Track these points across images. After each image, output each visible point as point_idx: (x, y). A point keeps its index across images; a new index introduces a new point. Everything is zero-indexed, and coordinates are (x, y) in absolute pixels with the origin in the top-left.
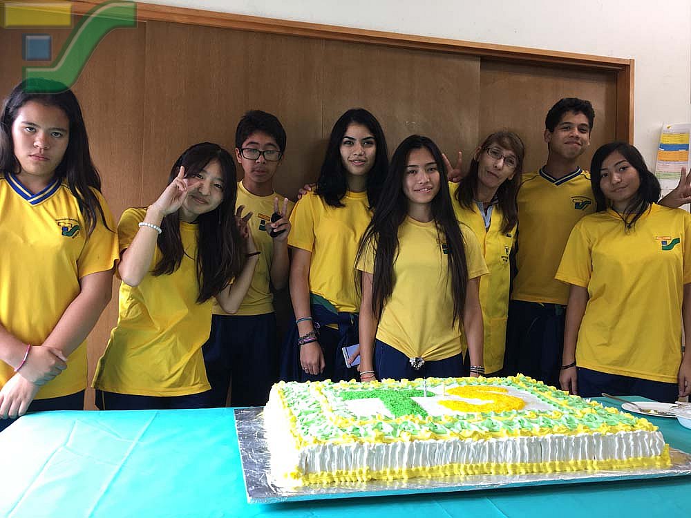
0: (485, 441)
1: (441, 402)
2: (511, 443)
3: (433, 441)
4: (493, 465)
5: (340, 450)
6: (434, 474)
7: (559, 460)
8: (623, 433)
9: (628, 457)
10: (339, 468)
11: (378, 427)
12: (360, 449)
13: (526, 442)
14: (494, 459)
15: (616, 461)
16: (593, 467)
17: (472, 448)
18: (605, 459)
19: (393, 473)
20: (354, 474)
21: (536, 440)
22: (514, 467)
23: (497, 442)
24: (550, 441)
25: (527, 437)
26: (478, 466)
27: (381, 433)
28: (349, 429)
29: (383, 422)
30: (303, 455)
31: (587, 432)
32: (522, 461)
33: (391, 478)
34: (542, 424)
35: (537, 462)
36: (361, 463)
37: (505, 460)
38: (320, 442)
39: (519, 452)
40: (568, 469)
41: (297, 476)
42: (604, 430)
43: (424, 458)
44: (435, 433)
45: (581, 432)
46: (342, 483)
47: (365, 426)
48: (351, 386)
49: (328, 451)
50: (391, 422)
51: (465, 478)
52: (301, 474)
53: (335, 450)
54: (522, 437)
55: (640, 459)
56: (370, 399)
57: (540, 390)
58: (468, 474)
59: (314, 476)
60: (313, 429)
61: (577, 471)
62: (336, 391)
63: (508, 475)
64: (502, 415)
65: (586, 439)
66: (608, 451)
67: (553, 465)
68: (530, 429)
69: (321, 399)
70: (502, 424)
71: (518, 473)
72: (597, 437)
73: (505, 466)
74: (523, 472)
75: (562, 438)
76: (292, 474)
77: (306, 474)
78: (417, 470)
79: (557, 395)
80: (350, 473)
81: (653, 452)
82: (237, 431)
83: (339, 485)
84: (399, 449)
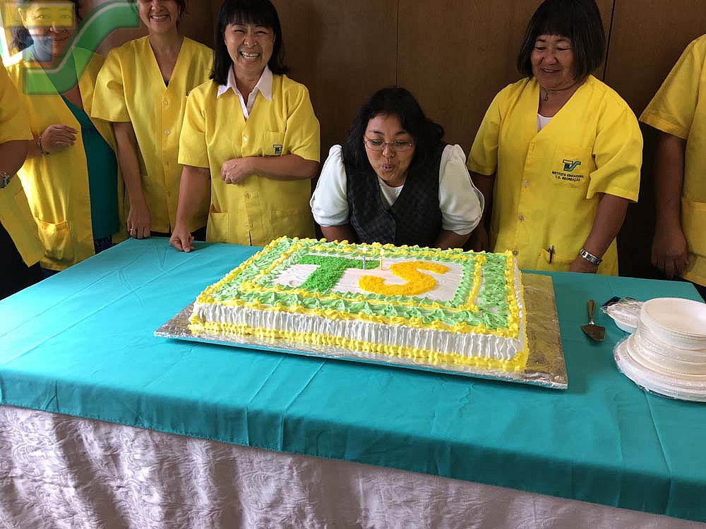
6: (296, 338)
8: (473, 334)
9: (474, 356)
18: (450, 351)
19: (265, 331)
24: (396, 330)
30: (201, 309)
36: (242, 321)
39: (367, 334)
41: (196, 323)
52: (199, 322)
53: (223, 308)
59: (208, 324)
77: (203, 322)
83: (225, 334)
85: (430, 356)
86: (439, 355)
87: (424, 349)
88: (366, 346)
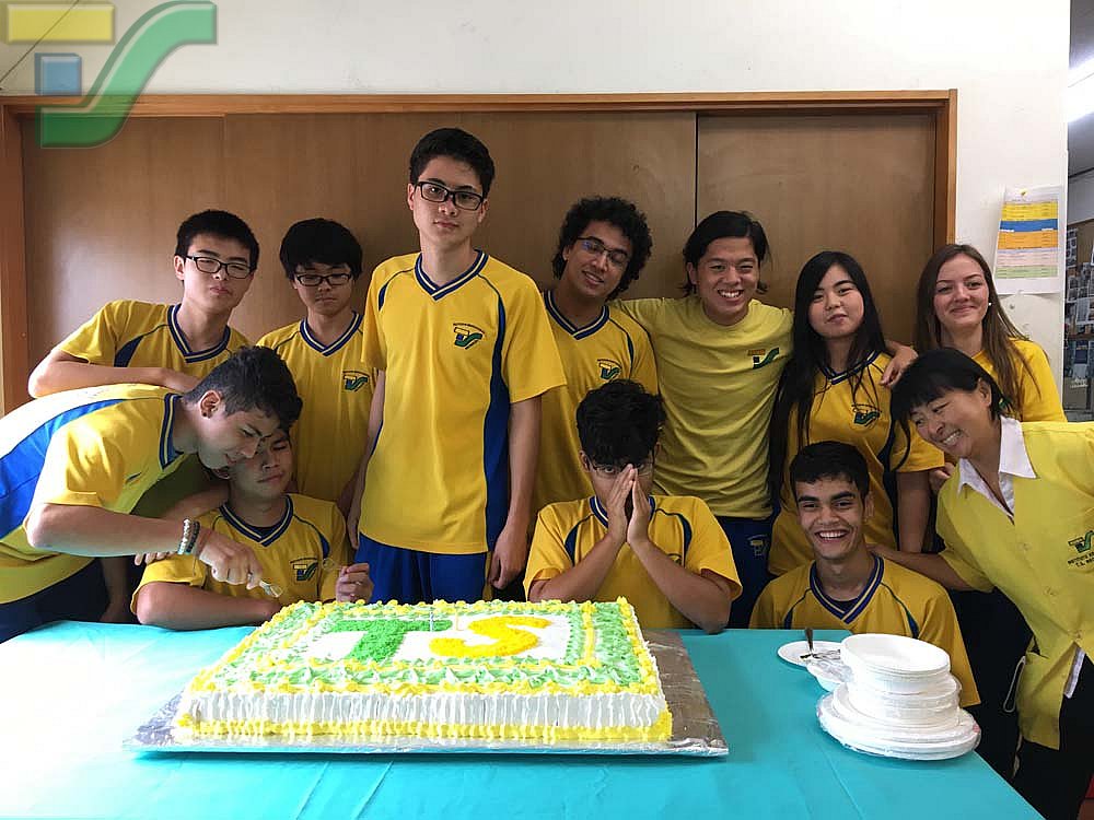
8: (600, 694)
15: (586, 729)
17: (396, 705)
18: (572, 726)
19: (296, 726)
22: (445, 728)
24: (495, 700)
26: (401, 725)
30: (195, 702)
32: (458, 721)
33: (292, 731)
35: (476, 724)
36: (260, 713)
39: (453, 712)
43: (336, 713)
49: (222, 698)
52: (191, 722)
54: (458, 693)
59: (205, 725)
61: (527, 738)
65: (546, 699)
66: (576, 716)
67: (496, 729)
73: (435, 727)
77: (196, 722)
78: (327, 726)
80: (247, 724)
81: (642, 722)
85: (545, 734)
86: (556, 730)
87: (536, 724)
88: (453, 731)
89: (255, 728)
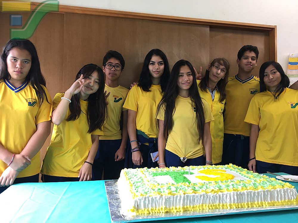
0: (217, 194)
1: (197, 177)
2: (228, 194)
3: (194, 194)
4: (221, 204)
5: (152, 199)
6: (195, 209)
7: (250, 202)
8: (279, 189)
9: (281, 200)
10: (152, 207)
11: (169, 188)
12: (161, 198)
13: (235, 194)
14: (221, 202)
15: (276, 202)
16: (266, 205)
17: (211, 197)
18: (271, 201)
19: (176, 209)
20: (159, 210)
21: (240, 193)
22: (230, 205)
23: (223, 194)
24: (246, 193)
25: (236, 192)
26: (214, 205)
27: (170, 191)
28: (156, 189)
29: (171, 186)
30: (136, 201)
31: (263, 189)
32: (234, 203)
33: (175, 212)
34: (243, 186)
35: (240, 203)
36: (162, 204)
37: (226, 202)
38: (143, 195)
39: (232, 199)
40: (255, 206)
41: (133, 211)
42: (270, 188)
43: (190, 202)
44: (195, 191)
45: (260, 189)
46: (154, 214)
47: (163, 188)
48: (156, 170)
49: (147, 199)
50: (175, 186)
51: (209, 211)
52: (135, 210)
53: (150, 199)
54: (234, 192)
55: (287, 201)
56: (165, 175)
57: (240, 171)
58: (210, 209)
59: (141, 210)
60: (140, 190)
61: (259, 206)
62: (149, 172)
63: (228, 209)
64: (224, 182)
65: (262, 192)
66: (272, 198)
67: (248, 204)
68: (237, 188)
69: (143, 176)
70: (224, 186)
71: (232, 208)
72: (267, 191)
73: (226, 205)
74: (235, 208)
75: (251, 192)
76: (131, 210)
77: (137, 210)
78: (187, 207)
79: (248, 173)
80: (157, 209)
81: (293, 198)
82: (106, 191)
83: (152, 215)
84: (178, 198)
89: (160, 210)
